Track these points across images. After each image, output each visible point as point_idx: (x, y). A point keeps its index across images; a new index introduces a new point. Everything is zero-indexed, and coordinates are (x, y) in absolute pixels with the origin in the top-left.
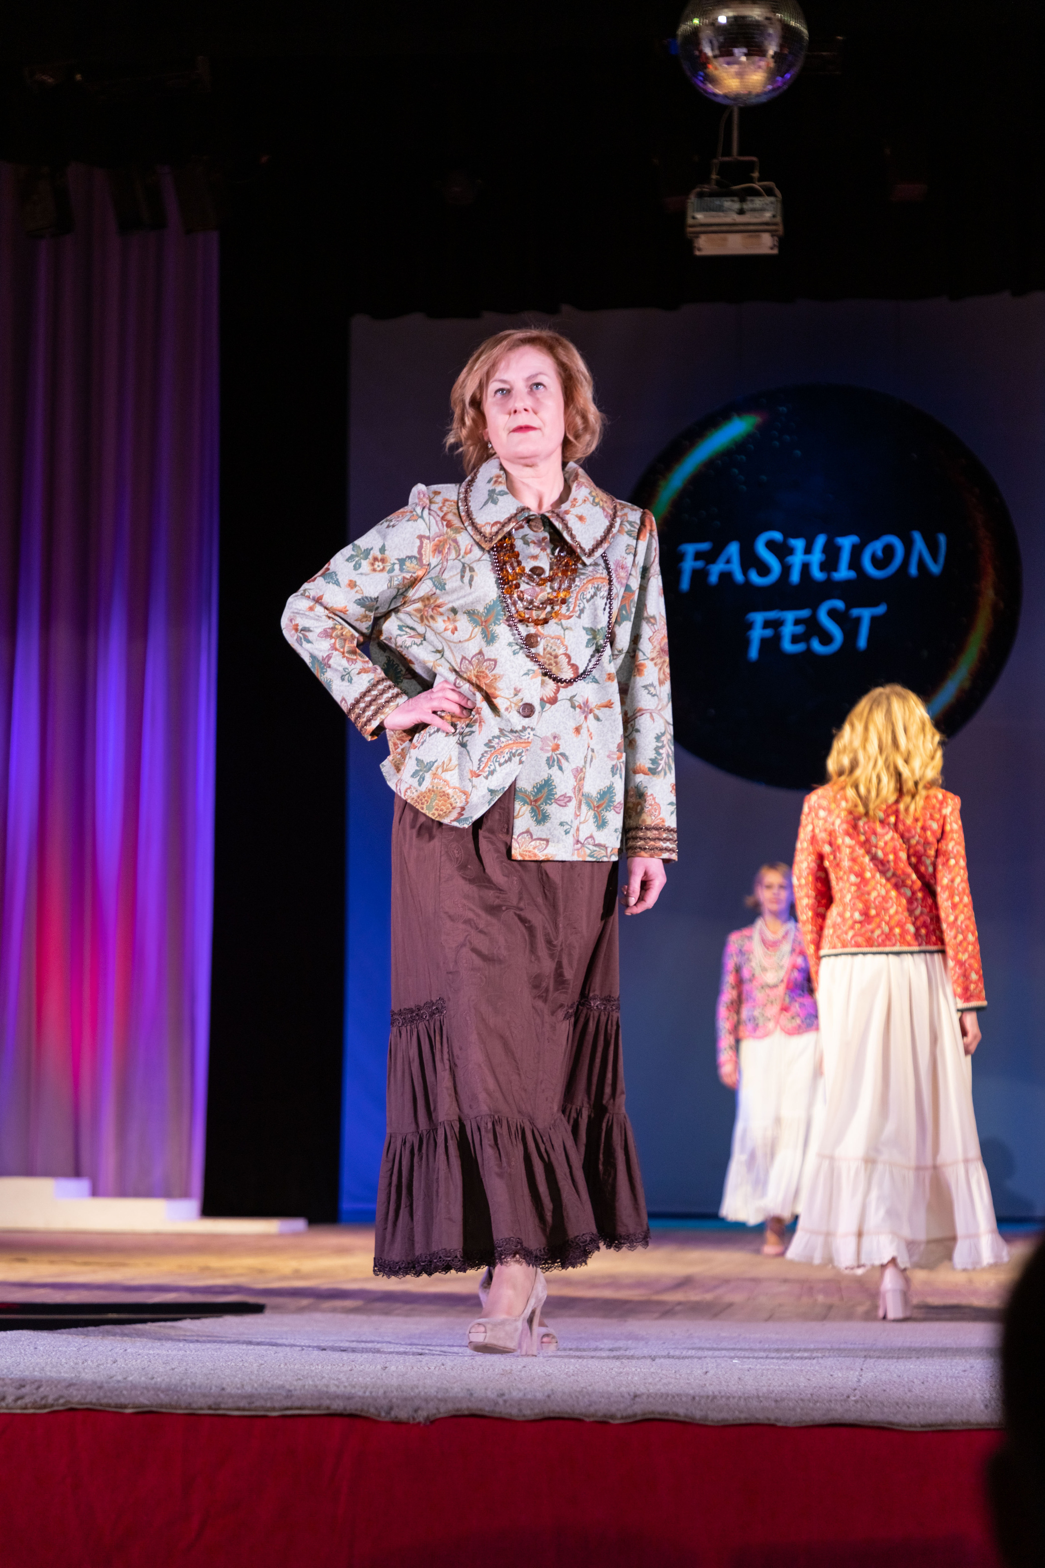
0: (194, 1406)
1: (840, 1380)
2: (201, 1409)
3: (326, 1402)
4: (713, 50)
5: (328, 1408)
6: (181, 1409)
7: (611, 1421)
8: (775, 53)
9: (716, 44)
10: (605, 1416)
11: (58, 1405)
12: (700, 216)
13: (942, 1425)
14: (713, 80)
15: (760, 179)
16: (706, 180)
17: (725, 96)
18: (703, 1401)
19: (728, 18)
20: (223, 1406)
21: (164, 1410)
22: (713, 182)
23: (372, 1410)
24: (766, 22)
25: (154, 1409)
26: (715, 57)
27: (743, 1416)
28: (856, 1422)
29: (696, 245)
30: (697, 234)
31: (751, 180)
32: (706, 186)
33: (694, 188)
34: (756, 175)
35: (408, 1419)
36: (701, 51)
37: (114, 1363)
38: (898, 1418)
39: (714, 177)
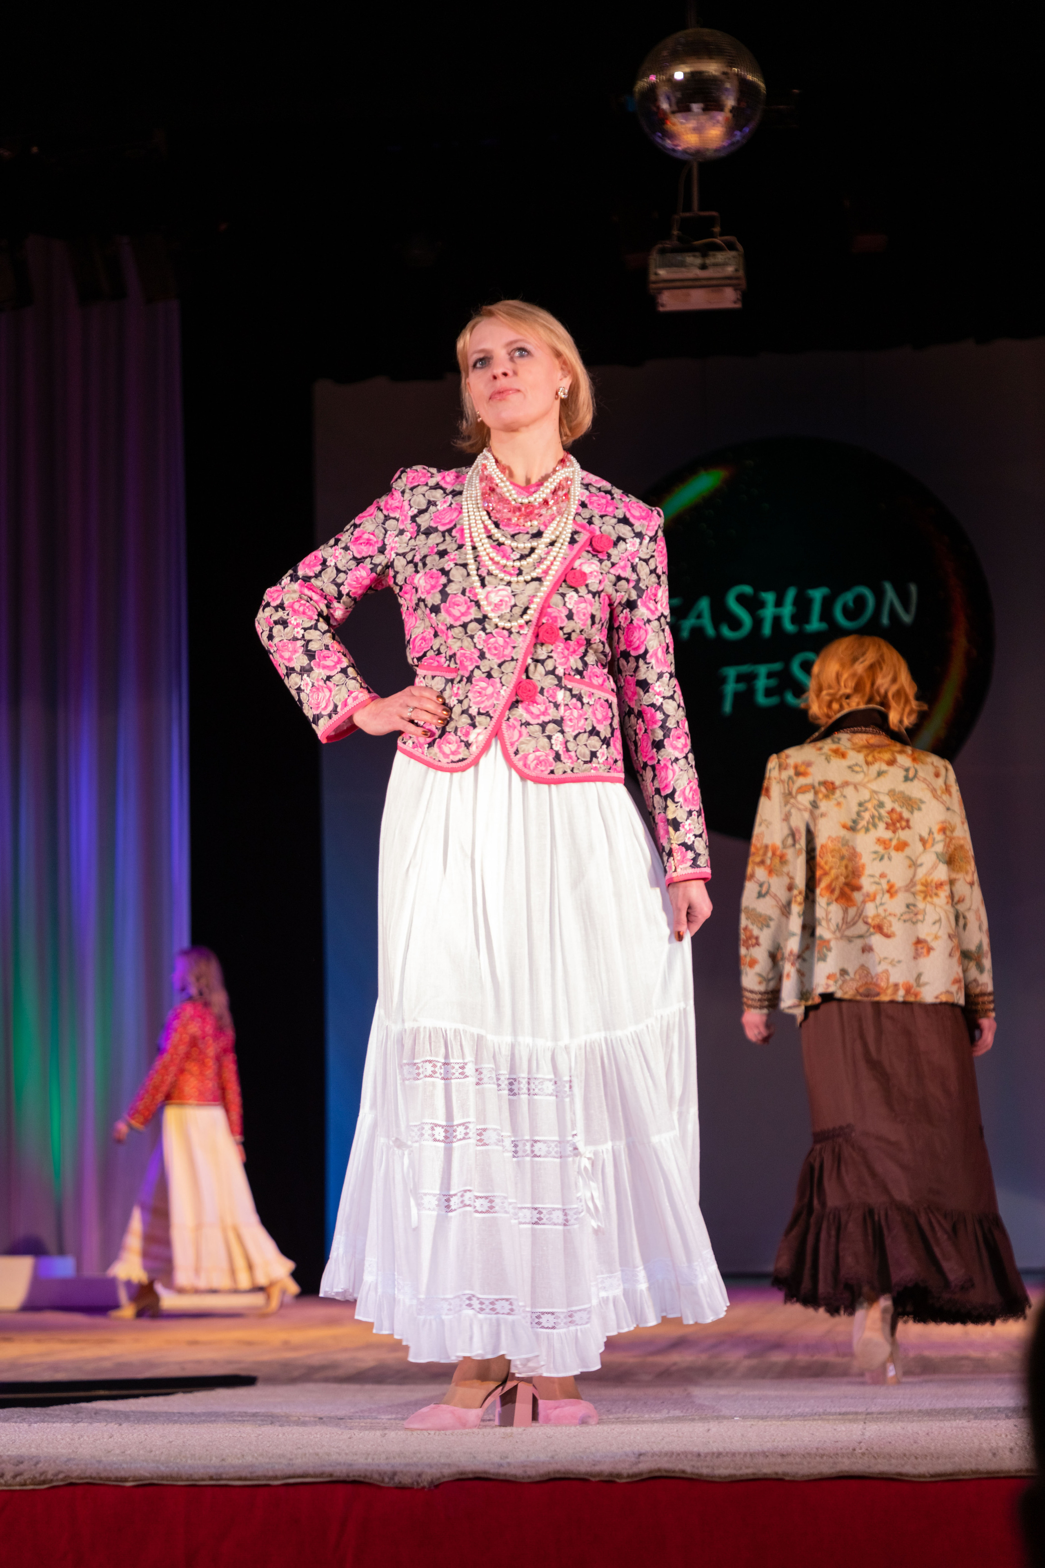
0: (196, 1477)
1: (844, 1433)
2: (203, 1480)
3: (328, 1469)
4: (670, 105)
5: (331, 1475)
6: (182, 1480)
7: (618, 1480)
8: (733, 108)
9: (673, 100)
10: (611, 1475)
11: (57, 1480)
12: (662, 273)
13: (951, 1474)
14: (671, 136)
15: (722, 234)
16: (667, 235)
17: (685, 152)
18: (708, 1458)
19: (685, 74)
20: (224, 1476)
21: (165, 1482)
22: (675, 238)
23: (376, 1476)
24: (723, 77)
25: (156, 1482)
27: (750, 1471)
28: (864, 1474)
29: (660, 301)
30: (660, 291)
31: (712, 235)
32: (668, 242)
33: (656, 245)
34: (717, 229)
35: (413, 1483)
36: (658, 108)
37: (111, 1437)
38: (907, 1469)
39: (675, 232)
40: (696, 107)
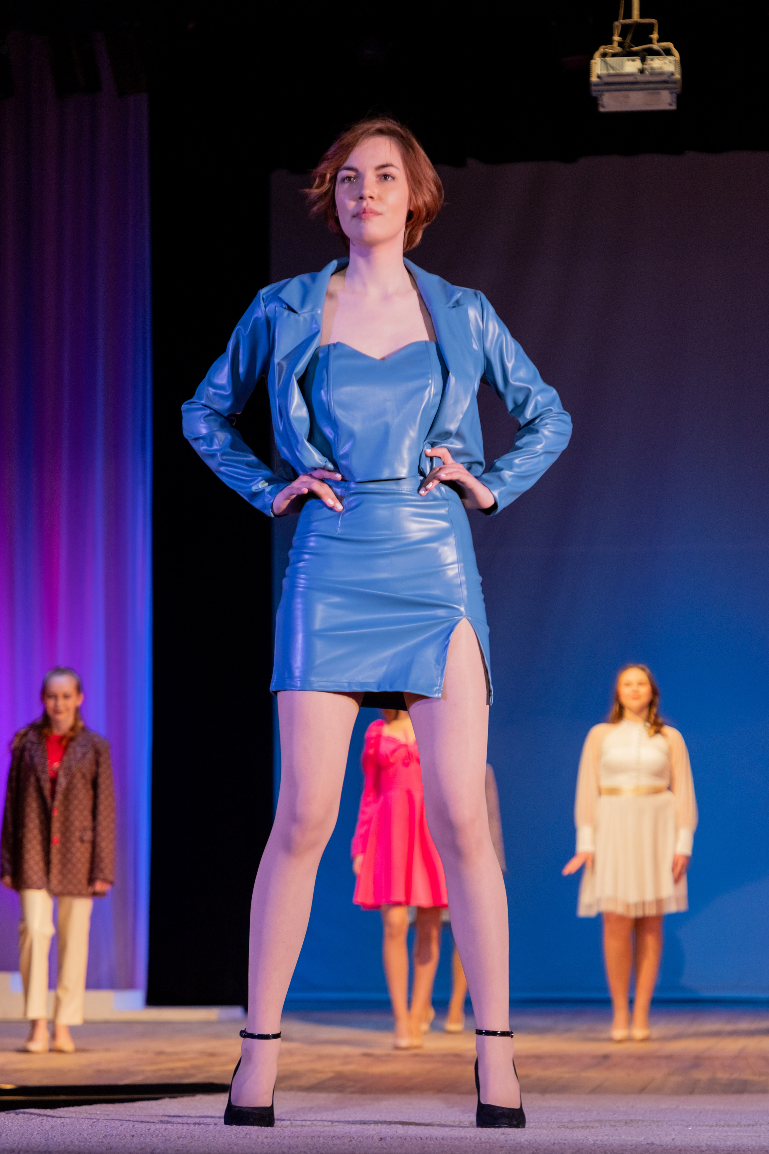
15: (659, 41)
16: (609, 42)
22: (615, 44)
29: (600, 102)
30: (601, 92)
31: (650, 41)
32: (609, 47)
33: (597, 49)
34: (655, 36)
39: (616, 38)
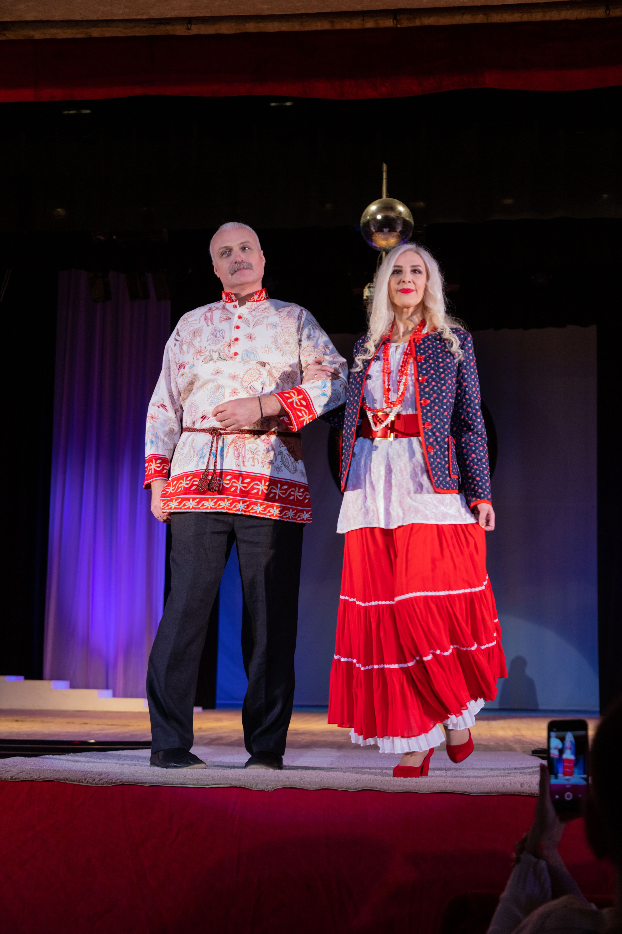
0: (174, 783)
2: (177, 784)
4: (375, 229)
5: (231, 784)
6: (169, 784)
7: (349, 791)
8: (400, 231)
9: (376, 227)
10: (346, 788)
11: (117, 783)
13: (487, 793)
14: (374, 241)
17: (380, 248)
18: (386, 782)
19: (382, 216)
20: (186, 783)
23: (249, 785)
24: (397, 218)
25: (157, 785)
26: (376, 232)
27: (404, 788)
33: (366, 285)
35: (264, 789)
36: (370, 230)
38: (469, 790)
40: (386, 230)
